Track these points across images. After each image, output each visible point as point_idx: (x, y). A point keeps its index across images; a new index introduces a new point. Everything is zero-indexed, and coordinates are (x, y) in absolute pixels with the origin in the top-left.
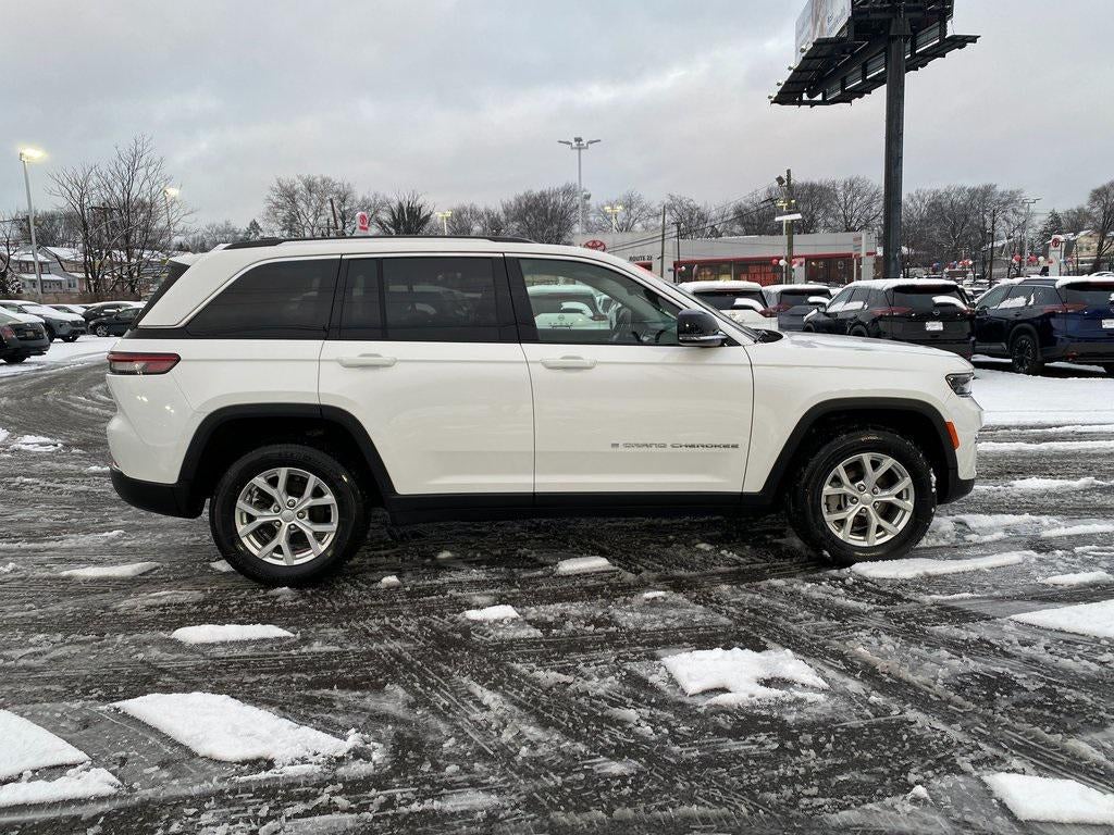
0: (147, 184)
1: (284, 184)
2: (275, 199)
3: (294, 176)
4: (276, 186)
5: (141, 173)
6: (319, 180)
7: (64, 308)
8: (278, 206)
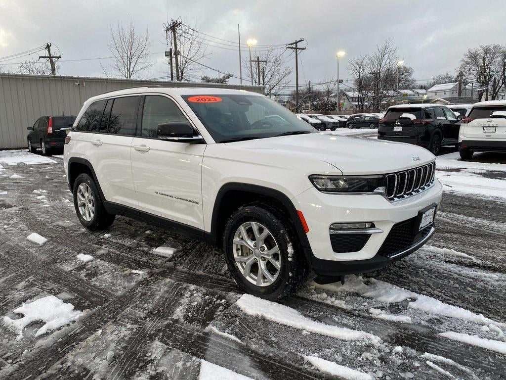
0: (388, 61)
1: (472, 52)
2: (466, 59)
3: (477, 47)
4: (468, 54)
5: (386, 56)
6: (492, 47)
7: (343, 117)
8: (467, 63)
